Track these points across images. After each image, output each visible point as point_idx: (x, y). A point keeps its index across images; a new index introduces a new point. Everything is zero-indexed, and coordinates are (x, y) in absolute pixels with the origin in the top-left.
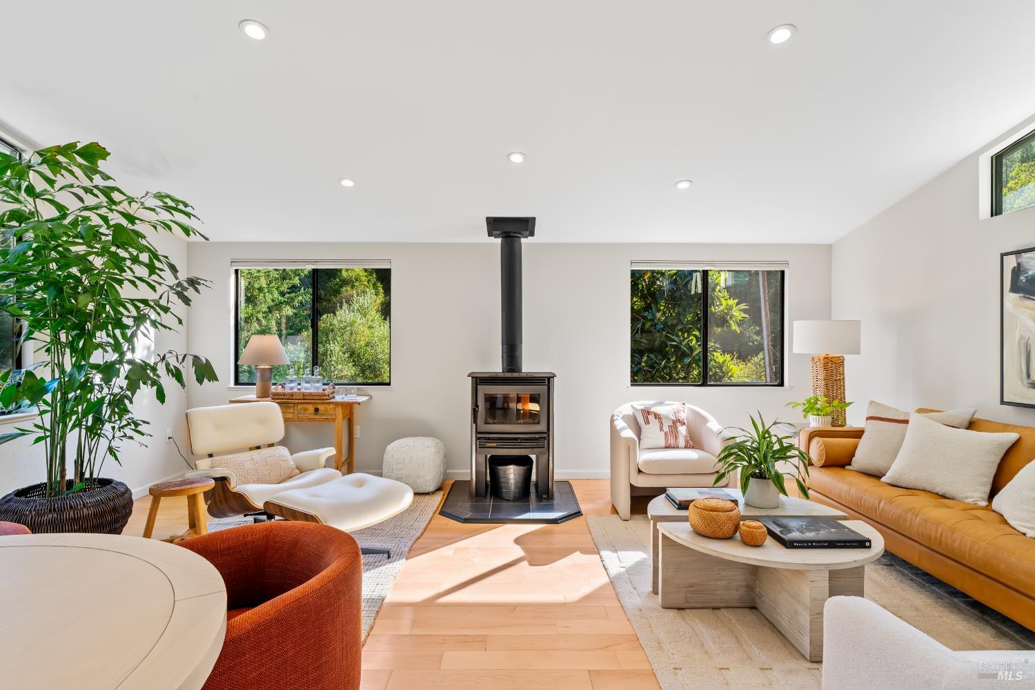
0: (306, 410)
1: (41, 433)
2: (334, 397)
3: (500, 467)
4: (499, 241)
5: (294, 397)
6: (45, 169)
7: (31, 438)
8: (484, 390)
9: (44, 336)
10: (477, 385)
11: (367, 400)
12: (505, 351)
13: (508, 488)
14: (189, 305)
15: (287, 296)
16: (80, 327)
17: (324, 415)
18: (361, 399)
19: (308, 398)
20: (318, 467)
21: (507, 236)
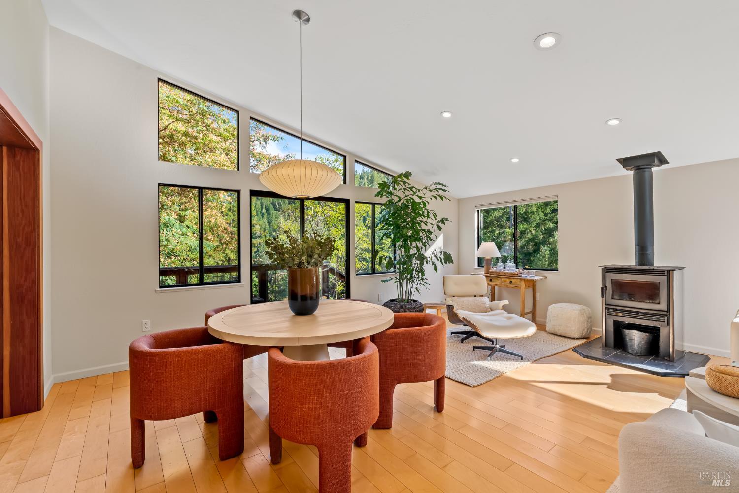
0: (505, 281)
1: (396, 280)
2: (521, 276)
3: (624, 330)
4: (632, 172)
5: (500, 274)
7: (393, 281)
8: (610, 276)
10: (605, 273)
11: (541, 279)
12: (637, 250)
13: (632, 346)
14: (440, 230)
15: (549, 215)
17: (514, 284)
18: (539, 278)
19: (506, 275)
20: (498, 309)
21: (638, 169)
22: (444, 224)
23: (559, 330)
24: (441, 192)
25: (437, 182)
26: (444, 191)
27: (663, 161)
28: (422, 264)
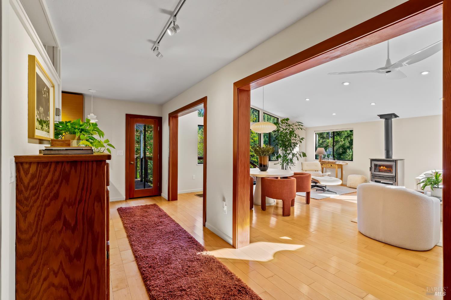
0: (329, 165)
1: (281, 163)
2: (336, 163)
4: (384, 120)
5: (326, 162)
6: (281, 124)
7: (280, 164)
8: (374, 163)
9: (281, 148)
10: (372, 161)
12: (386, 152)
16: (286, 147)
17: (333, 167)
18: (344, 164)
19: (329, 163)
20: (326, 176)
21: (386, 119)
22: (303, 140)
23: (352, 185)
24: (301, 127)
25: (299, 121)
26: (302, 126)
27: (396, 116)
28: (293, 157)
